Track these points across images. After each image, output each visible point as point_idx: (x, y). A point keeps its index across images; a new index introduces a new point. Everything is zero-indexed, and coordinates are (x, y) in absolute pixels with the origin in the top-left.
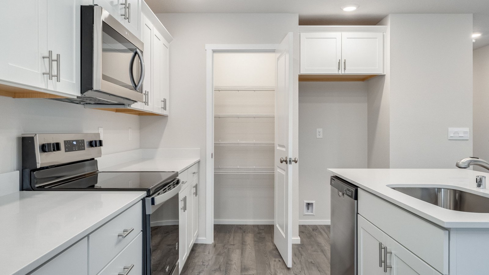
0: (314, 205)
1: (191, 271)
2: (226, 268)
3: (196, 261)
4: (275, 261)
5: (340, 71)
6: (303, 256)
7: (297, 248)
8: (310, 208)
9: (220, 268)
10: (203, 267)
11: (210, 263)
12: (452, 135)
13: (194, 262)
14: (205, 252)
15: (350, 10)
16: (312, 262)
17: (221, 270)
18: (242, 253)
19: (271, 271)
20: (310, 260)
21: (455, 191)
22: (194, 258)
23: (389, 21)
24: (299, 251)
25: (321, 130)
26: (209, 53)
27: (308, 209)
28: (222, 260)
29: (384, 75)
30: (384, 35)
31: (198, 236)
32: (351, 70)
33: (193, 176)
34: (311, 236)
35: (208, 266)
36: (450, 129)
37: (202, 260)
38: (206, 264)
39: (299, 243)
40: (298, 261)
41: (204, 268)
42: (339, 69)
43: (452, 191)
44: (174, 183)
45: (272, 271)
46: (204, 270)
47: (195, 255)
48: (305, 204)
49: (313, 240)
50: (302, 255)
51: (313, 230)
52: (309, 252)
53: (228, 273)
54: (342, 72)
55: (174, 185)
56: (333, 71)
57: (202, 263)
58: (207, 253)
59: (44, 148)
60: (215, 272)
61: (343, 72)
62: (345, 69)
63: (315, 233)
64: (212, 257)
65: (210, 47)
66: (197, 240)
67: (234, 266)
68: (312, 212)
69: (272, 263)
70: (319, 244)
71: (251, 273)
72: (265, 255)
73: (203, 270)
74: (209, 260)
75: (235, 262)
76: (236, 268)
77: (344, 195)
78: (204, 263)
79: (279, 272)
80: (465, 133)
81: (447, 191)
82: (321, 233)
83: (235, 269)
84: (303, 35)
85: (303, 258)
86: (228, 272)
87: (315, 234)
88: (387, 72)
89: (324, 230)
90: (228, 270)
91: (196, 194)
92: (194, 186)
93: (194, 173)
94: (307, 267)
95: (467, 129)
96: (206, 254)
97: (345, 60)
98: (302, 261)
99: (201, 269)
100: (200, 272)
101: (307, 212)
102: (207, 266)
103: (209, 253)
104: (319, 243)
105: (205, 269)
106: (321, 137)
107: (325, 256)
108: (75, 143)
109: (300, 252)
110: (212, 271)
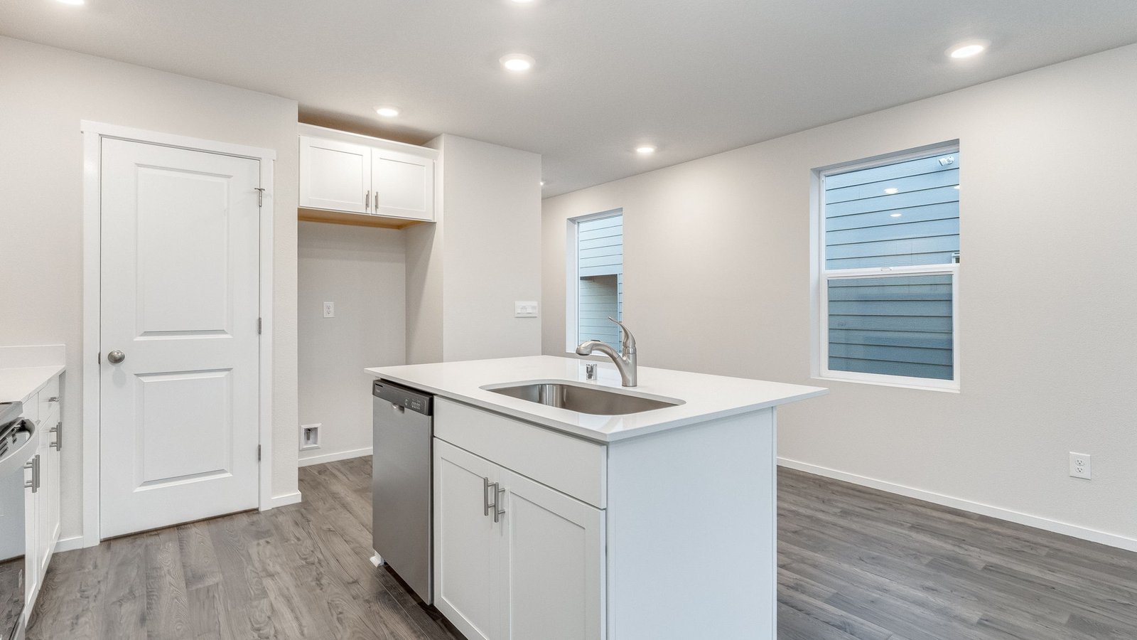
0: (319, 431)
1: (51, 621)
2: (147, 588)
3: (61, 594)
4: (258, 544)
5: (369, 209)
6: (311, 523)
7: (296, 511)
8: (312, 436)
9: (131, 592)
10: (86, 602)
11: (103, 588)
12: (519, 311)
13: (54, 597)
14: (83, 568)
15: (387, 114)
16: (330, 530)
17: (137, 595)
18: (181, 548)
19: (253, 566)
20: (325, 527)
21: (562, 387)
22: (53, 589)
23: (442, 142)
24: (302, 515)
25: (331, 304)
26: (92, 140)
27: (308, 438)
28: (134, 574)
29: (435, 223)
30: (434, 163)
31: (60, 537)
32: (387, 210)
33: (50, 406)
34: (319, 484)
35: (100, 597)
36: (517, 303)
37: (79, 586)
38: (92, 592)
39: (299, 500)
40: (305, 534)
41: (88, 602)
42: (367, 205)
43: (559, 387)
44: (13, 430)
45: (257, 565)
46: (88, 609)
47: (56, 580)
48: (303, 432)
49: (324, 490)
50: (308, 521)
51: (320, 473)
52: (321, 513)
53: (155, 597)
54: (371, 211)
55: (13, 435)
56: (358, 207)
57: (79, 595)
58: (91, 567)
60: (121, 605)
61: (374, 212)
62: (376, 207)
63: (323, 477)
64: (107, 573)
65: (93, 127)
66: (58, 544)
67: (168, 578)
68: (315, 443)
69: (253, 551)
70: (335, 496)
71: (211, 583)
72: (236, 539)
73: (85, 611)
74: (99, 582)
75: (168, 570)
76: (173, 581)
77: (405, 409)
78: (86, 593)
79: (271, 564)
80: (534, 308)
81: (553, 388)
82: (335, 476)
83: (171, 584)
84: (306, 141)
85: (311, 525)
86: (153, 595)
87: (325, 480)
88: (439, 218)
89: (339, 470)
90: (153, 591)
91: (58, 445)
92: (53, 428)
93: (52, 399)
94: (322, 540)
95: (535, 303)
96: (87, 570)
97: (377, 193)
98: (310, 531)
99: (81, 609)
100: (77, 616)
101: (306, 444)
102: (96, 596)
103: (96, 567)
104: (334, 493)
105: (92, 604)
106: (333, 315)
107: (351, 513)
109: (304, 518)
110: (114, 603)
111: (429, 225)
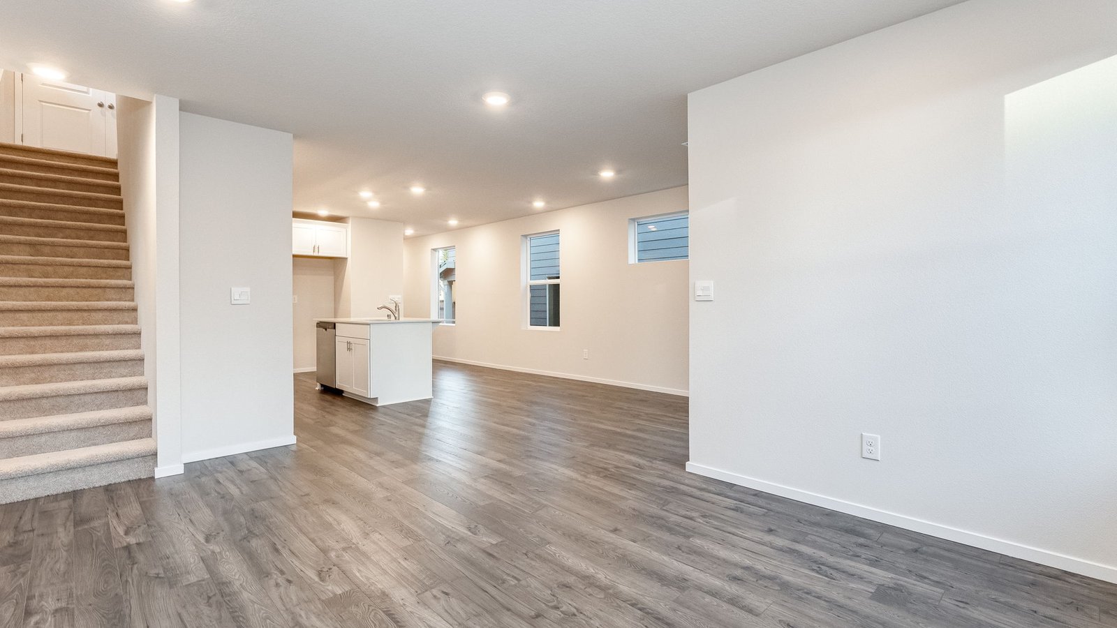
111: (345, 259)
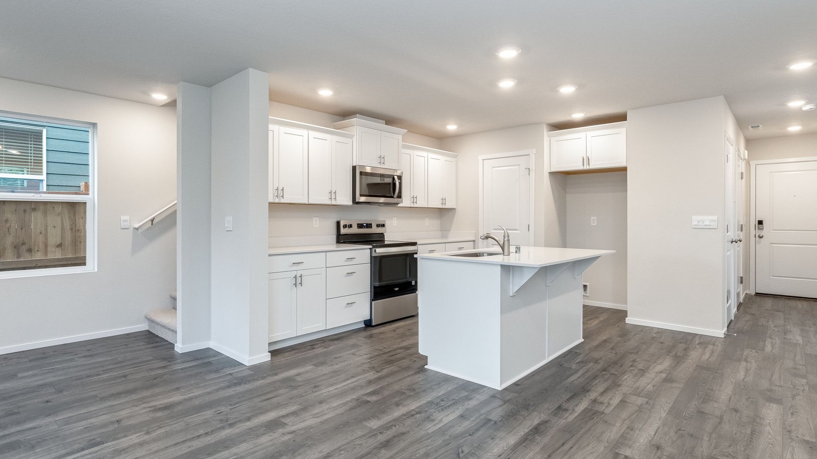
0: (588, 287)
12: (696, 223)
23: (628, 116)
25: (595, 218)
26: (481, 162)
32: (595, 165)
36: (694, 217)
42: (583, 165)
54: (586, 167)
56: (579, 166)
59: (345, 226)
62: (589, 165)
65: (481, 158)
68: (586, 293)
80: (712, 221)
84: (553, 139)
95: (715, 218)
97: (589, 157)
106: (595, 224)
108: (365, 225)
